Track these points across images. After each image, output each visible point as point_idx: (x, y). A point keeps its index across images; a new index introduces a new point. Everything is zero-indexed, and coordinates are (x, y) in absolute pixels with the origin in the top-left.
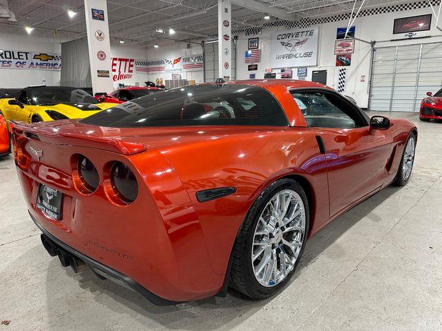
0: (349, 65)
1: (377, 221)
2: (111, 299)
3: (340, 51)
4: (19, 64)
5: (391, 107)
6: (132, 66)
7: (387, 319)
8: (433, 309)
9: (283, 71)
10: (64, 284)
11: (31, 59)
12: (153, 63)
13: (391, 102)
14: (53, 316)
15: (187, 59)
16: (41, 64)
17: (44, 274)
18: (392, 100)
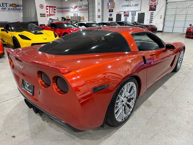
0: (155, 10)
1: (166, 89)
2: (56, 126)
3: (151, 4)
4: (3, 9)
5: (173, 30)
6: (55, 10)
7: (169, 135)
8: (188, 131)
9: (125, 13)
10: (36, 119)
11: (8, 7)
12: (65, 8)
13: (173, 28)
14: (33, 133)
15: (80, 7)
16: (13, 9)
17: (27, 114)
18: (173, 27)
